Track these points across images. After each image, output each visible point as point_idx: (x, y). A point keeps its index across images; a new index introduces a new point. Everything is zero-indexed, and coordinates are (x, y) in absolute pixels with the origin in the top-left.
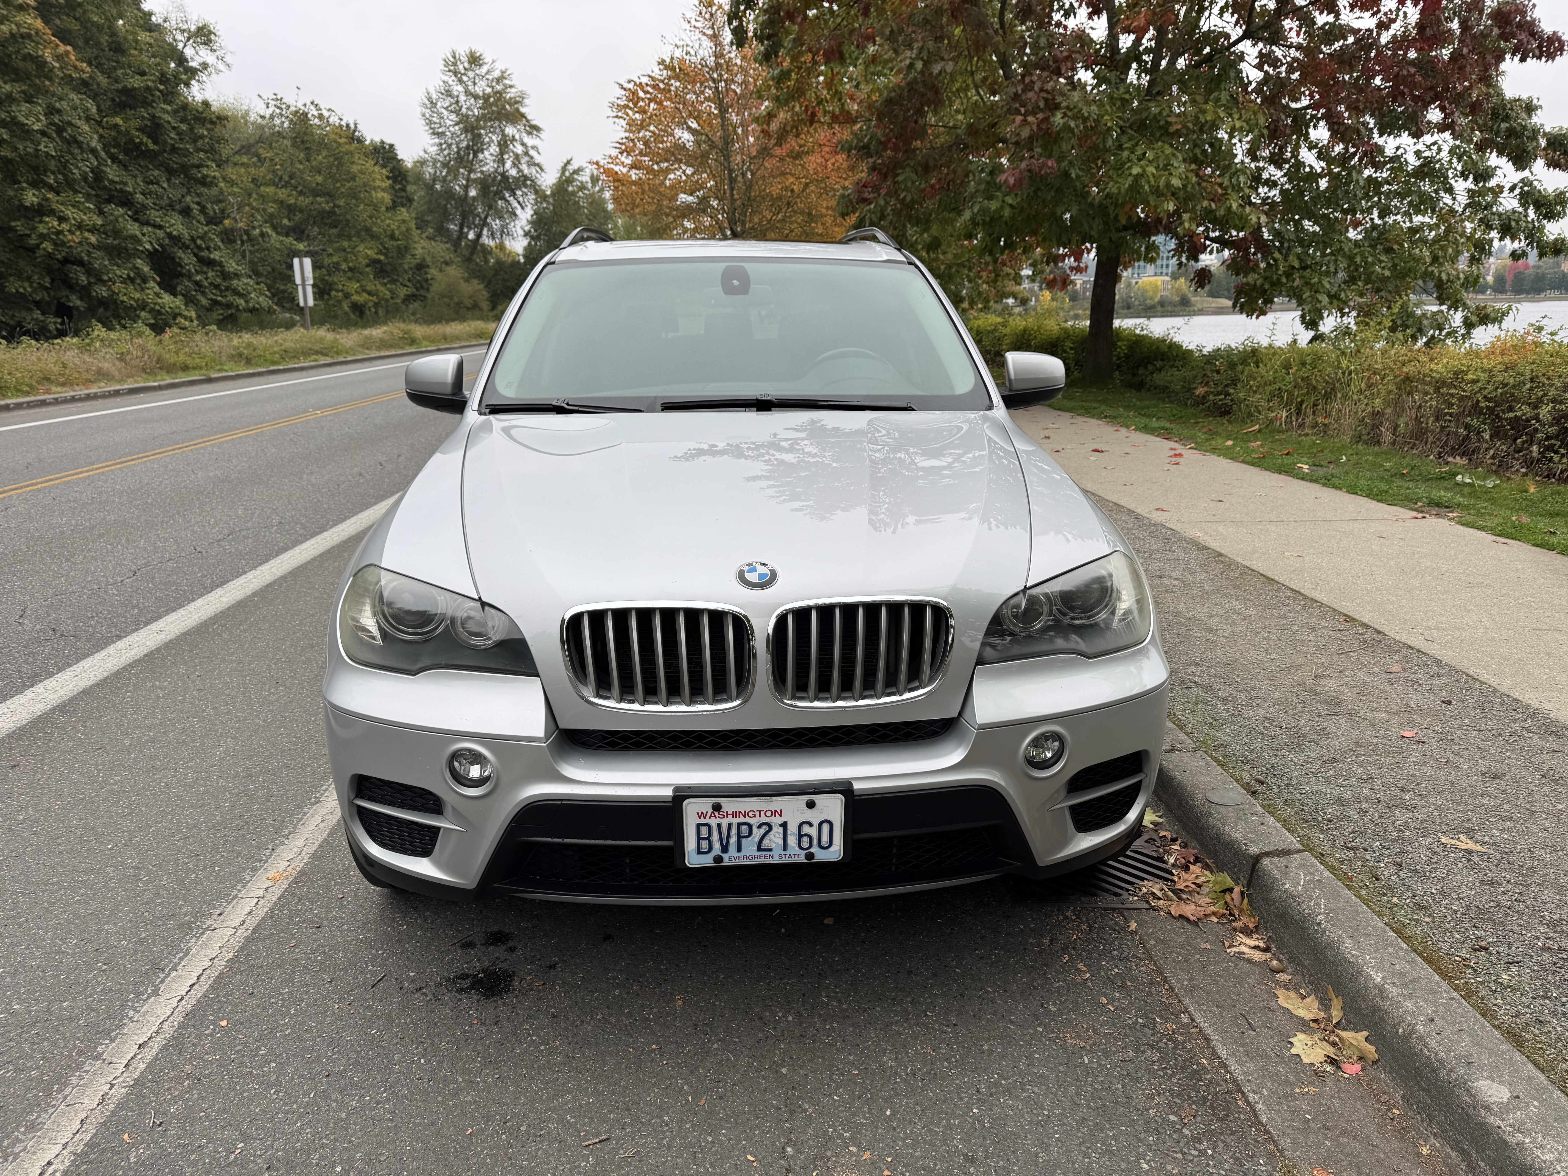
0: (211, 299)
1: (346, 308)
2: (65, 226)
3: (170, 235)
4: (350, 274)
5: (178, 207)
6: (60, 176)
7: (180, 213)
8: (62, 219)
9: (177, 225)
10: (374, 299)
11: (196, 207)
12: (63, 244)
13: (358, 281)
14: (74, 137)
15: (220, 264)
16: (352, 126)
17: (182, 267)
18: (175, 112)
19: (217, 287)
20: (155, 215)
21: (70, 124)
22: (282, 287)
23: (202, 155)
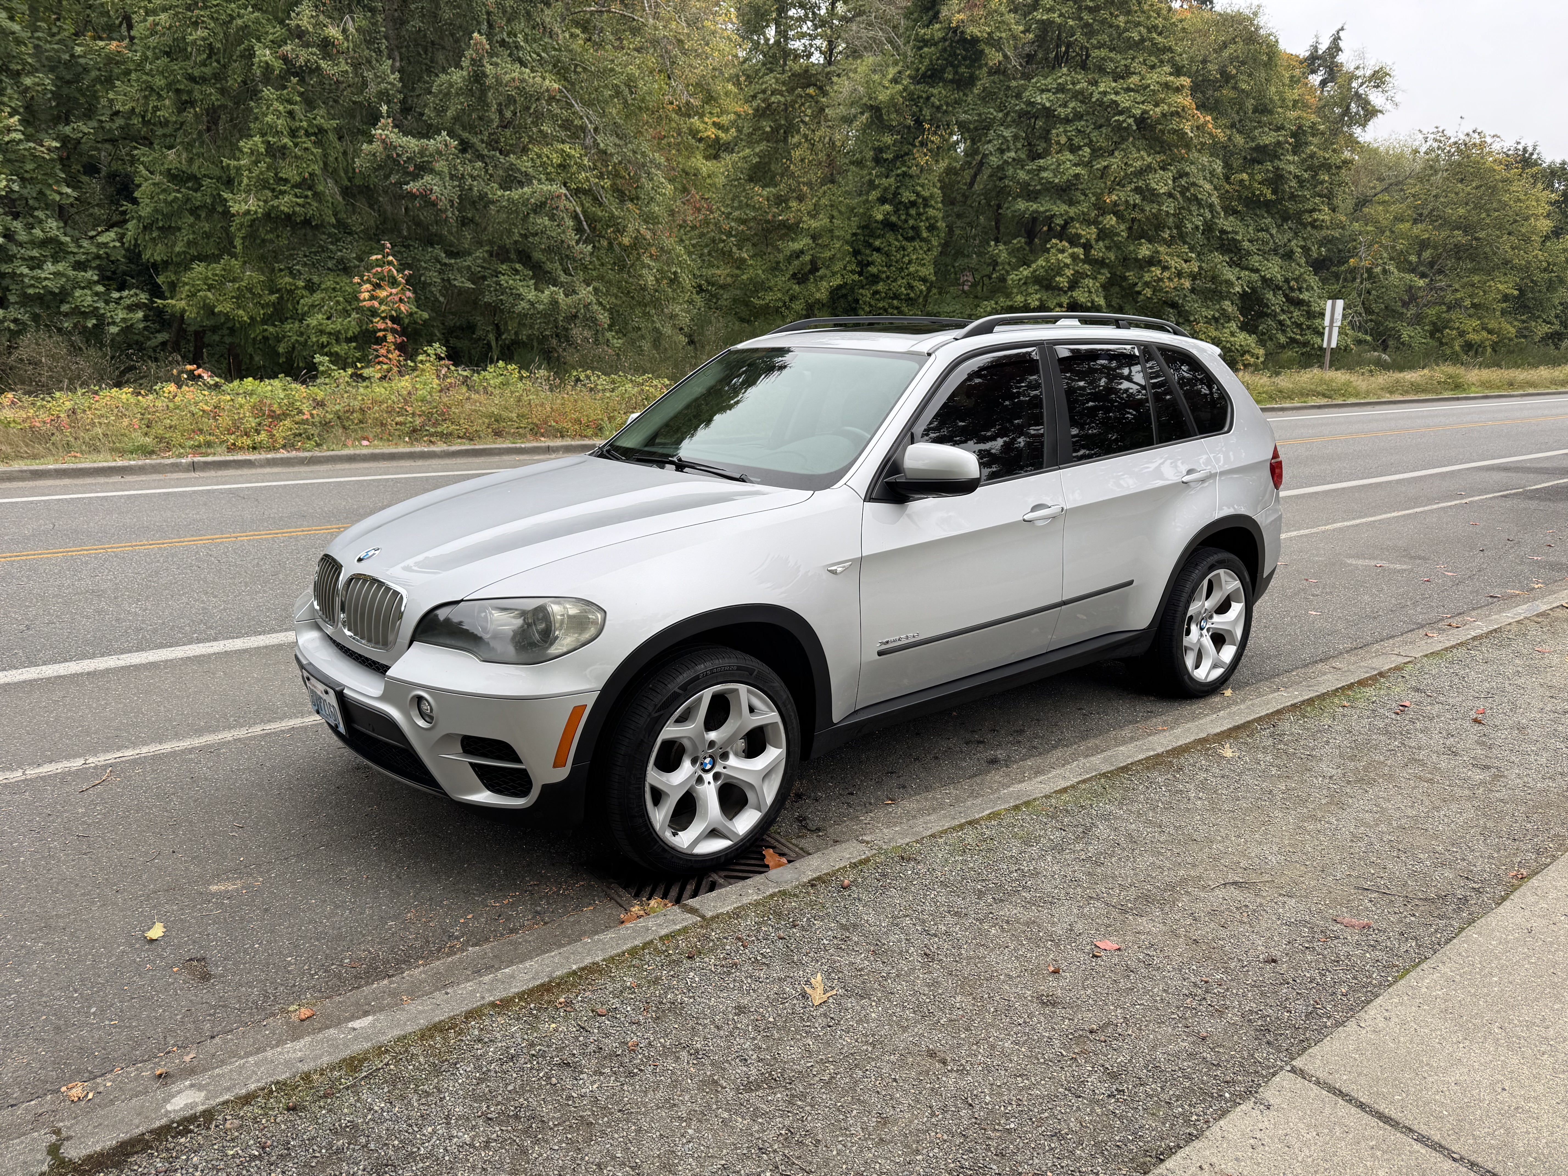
0: (1290, 338)
1: (1457, 348)
2: (1166, 274)
3: (1264, 279)
4: (1472, 311)
5: (1281, 251)
6: (1175, 231)
7: (1282, 257)
8: (1165, 268)
9: (1274, 269)
10: (1494, 338)
11: (1299, 250)
12: (1161, 290)
13: (1479, 318)
14: (1195, 195)
15: (1308, 304)
16: (1530, 149)
17: (1268, 307)
18: (1304, 161)
19: (1299, 326)
20: (1255, 261)
21: (1194, 184)
22: (1392, 325)
23: (1317, 200)
